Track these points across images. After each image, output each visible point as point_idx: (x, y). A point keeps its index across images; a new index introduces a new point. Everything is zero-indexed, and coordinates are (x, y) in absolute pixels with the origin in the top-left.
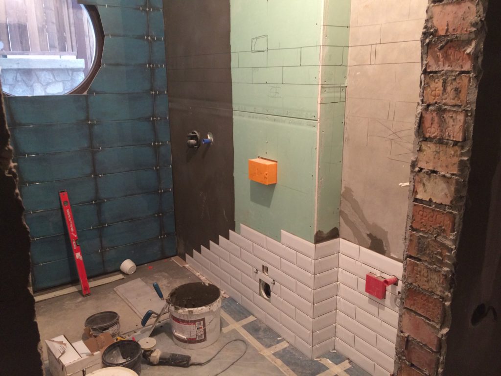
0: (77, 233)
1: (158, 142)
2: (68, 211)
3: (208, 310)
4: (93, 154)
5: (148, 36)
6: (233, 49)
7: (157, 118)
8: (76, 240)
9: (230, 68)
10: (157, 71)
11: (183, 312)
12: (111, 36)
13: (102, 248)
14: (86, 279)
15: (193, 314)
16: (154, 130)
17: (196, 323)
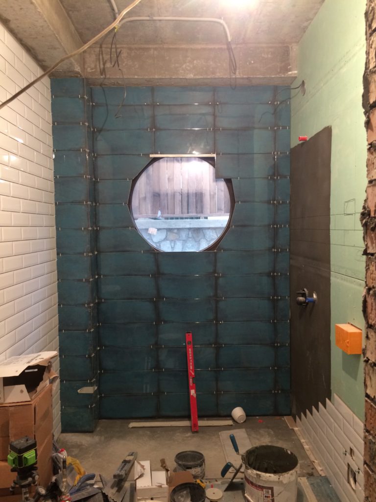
0: (195, 371)
1: (277, 297)
2: (190, 350)
3: (277, 480)
4: (217, 302)
5: (274, 200)
6: (332, 212)
7: (277, 273)
8: (193, 378)
9: (329, 230)
10: (280, 231)
11: (252, 473)
12: (241, 202)
13: (217, 391)
14: (197, 417)
15: (261, 478)
16: (274, 285)
17: (264, 490)
